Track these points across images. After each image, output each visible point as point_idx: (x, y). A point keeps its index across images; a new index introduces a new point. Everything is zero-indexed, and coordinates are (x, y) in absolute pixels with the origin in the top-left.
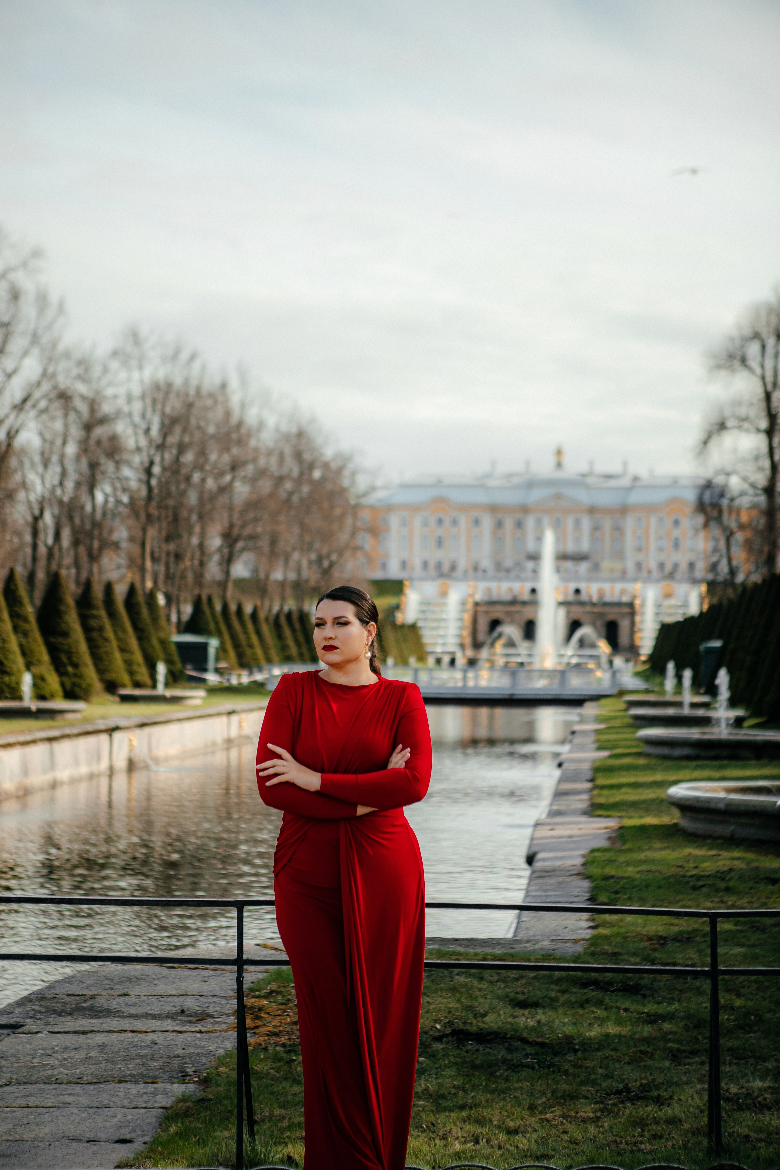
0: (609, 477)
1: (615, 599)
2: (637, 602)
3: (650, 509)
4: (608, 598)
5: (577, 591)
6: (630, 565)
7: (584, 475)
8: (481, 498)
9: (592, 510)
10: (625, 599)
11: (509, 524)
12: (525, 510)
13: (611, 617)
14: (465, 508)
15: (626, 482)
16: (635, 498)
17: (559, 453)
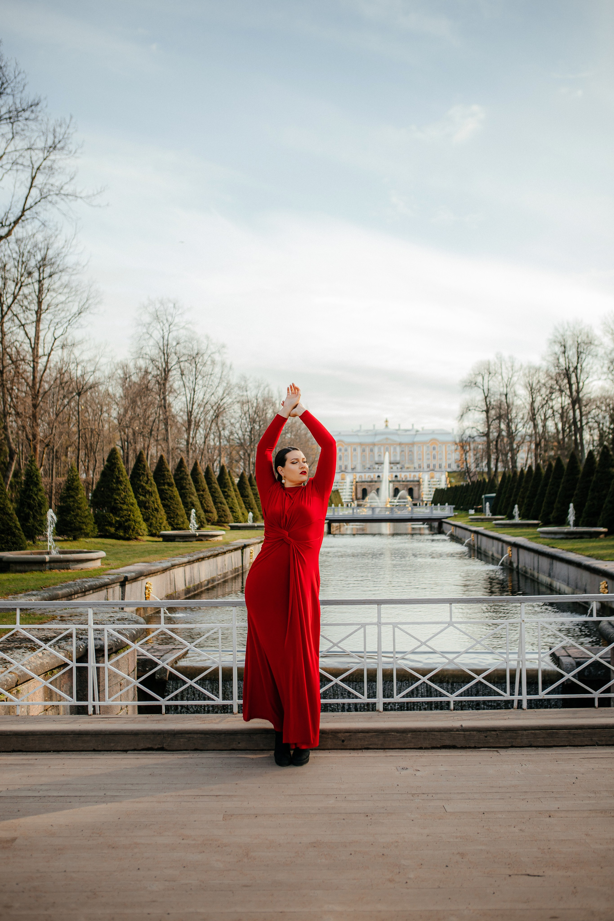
0: (406, 431)
1: (412, 479)
2: (421, 480)
3: (424, 443)
4: (408, 479)
5: (396, 476)
6: (416, 465)
7: (397, 430)
8: (356, 440)
9: (400, 444)
10: (416, 479)
11: (367, 450)
12: (374, 444)
13: (410, 487)
14: (350, 444)
15: (413, 433)
16: (417, 439)
17: (387, 421)
